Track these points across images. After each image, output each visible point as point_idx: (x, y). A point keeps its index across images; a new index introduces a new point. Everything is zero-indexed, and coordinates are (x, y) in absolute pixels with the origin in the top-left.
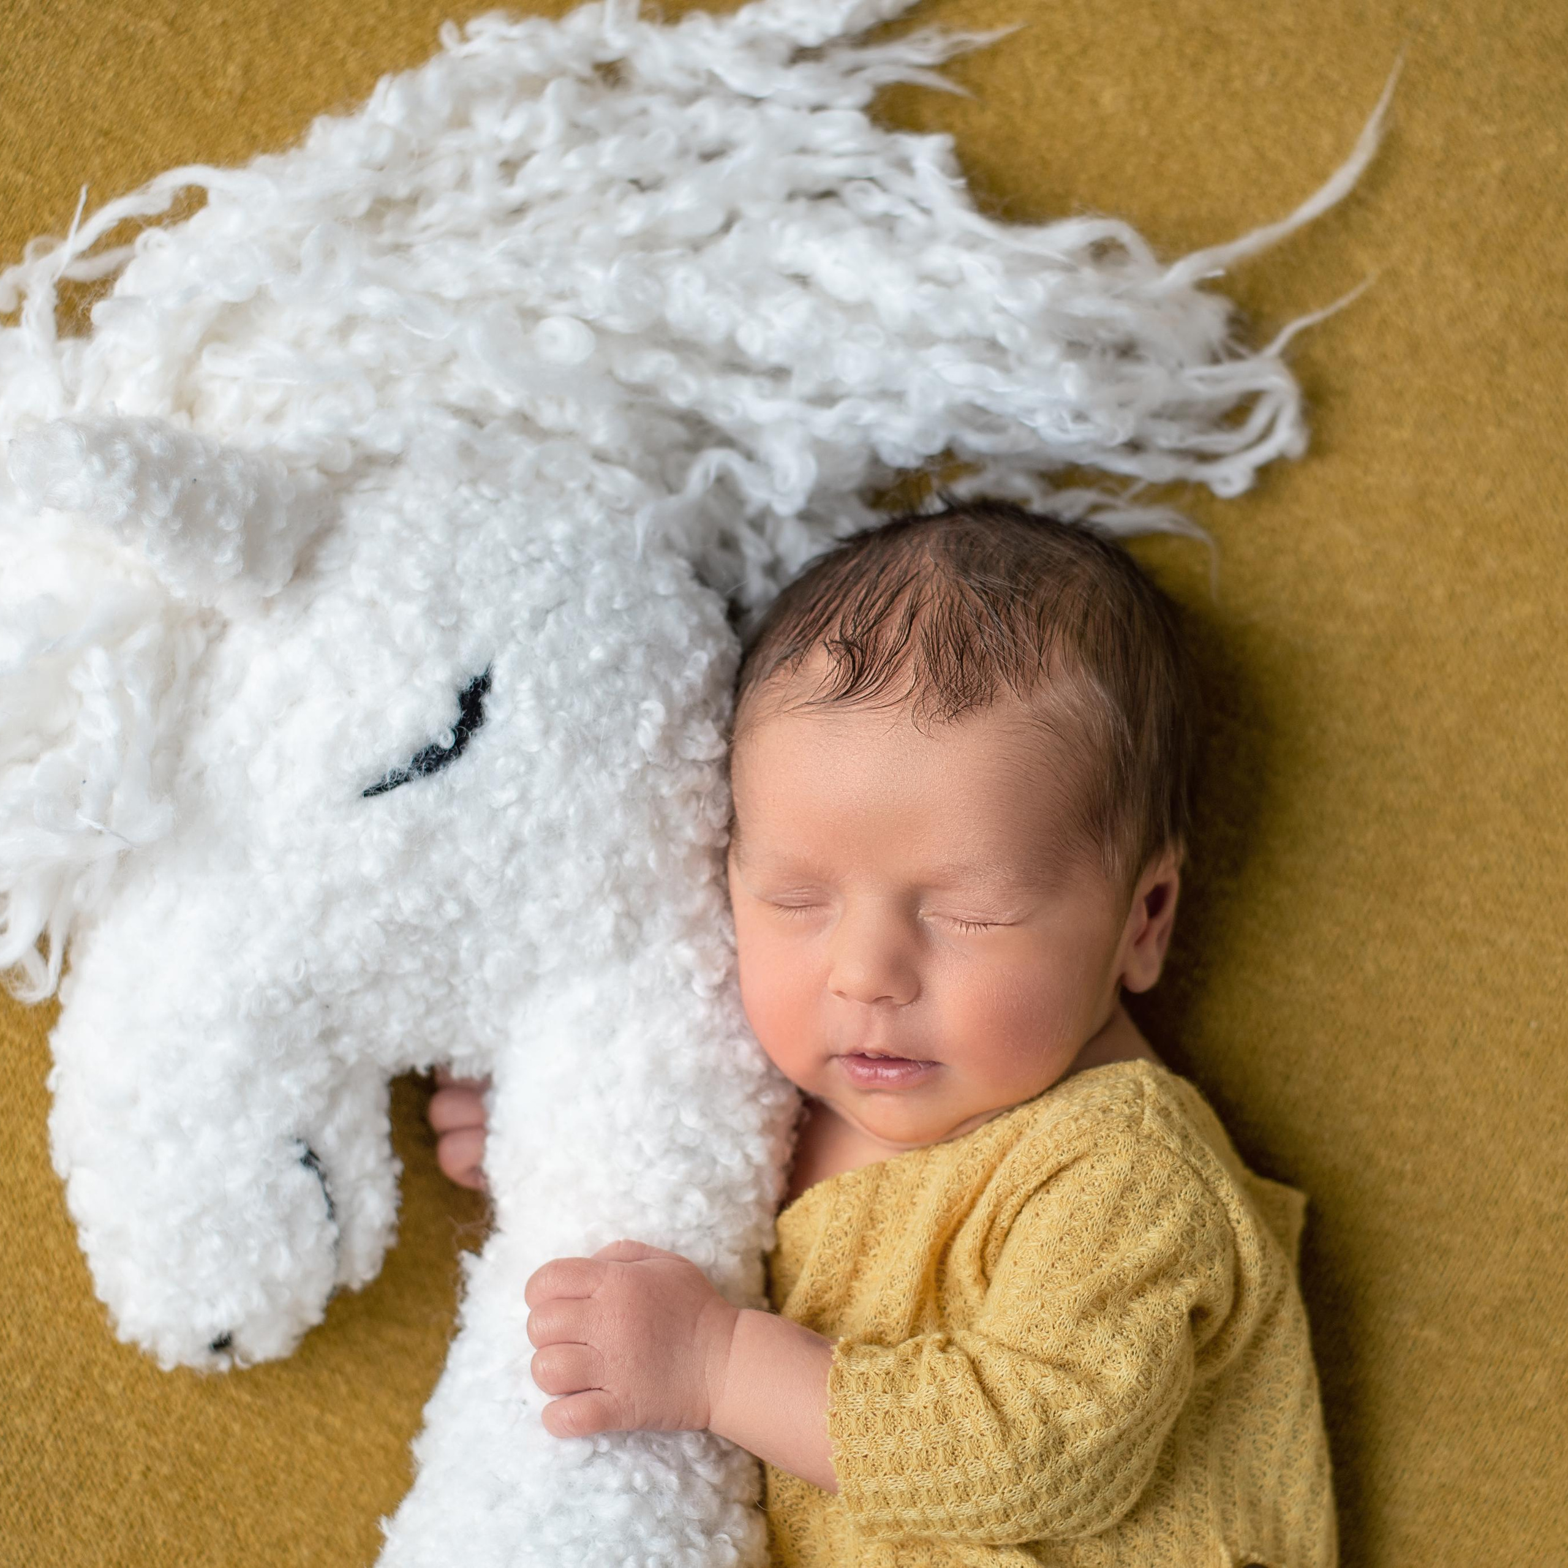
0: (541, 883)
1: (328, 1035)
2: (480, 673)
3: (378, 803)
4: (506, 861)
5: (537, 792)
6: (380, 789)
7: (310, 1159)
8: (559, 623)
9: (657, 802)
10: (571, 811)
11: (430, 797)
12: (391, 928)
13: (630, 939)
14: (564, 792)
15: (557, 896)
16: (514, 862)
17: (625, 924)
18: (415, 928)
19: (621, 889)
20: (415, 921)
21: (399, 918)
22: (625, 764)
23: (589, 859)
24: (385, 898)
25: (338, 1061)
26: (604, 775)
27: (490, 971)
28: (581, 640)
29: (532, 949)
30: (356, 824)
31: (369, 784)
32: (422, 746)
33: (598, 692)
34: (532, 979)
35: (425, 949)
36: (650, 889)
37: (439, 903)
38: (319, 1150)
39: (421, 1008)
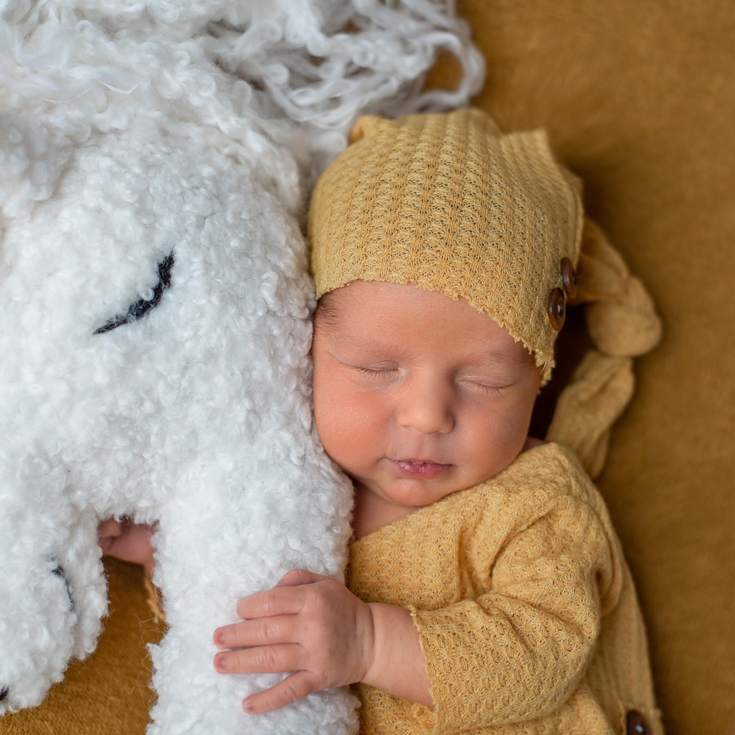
0: (202, 389)
1: (69, 490)
2: (168, 255)
3: (105, 338)
4: (183, 375)
5: (202, 331)
6: (109, 327)
7: (59, 571)
8: (213, 223)
9: (271, 337)
10: (224, 342)
11: (140, 333)
12: (112, 419)
13: (254, 427)
14: (219, 330)
15: (212, 399)
16: (187, 377)
17: (252, 416)
18: (126, 418)
19: (249, 394)
20: (125, 414)
21: (116, 412)
22: (254, 314)
23: (233, 374)
24: (108, 398)
25: (74, 506)
26: (243, 320)
27: (168, 449)
28: (225, 235)
29: (194, 434)
30: (92, 351)
31: (100, 325)
32: (134, 300)
33: (238, 267)
34: (193, 454)
35: (131, 433)
36: (266, 395)
37: (141, 402)
38: (65, 565)
39: (124, 474)
